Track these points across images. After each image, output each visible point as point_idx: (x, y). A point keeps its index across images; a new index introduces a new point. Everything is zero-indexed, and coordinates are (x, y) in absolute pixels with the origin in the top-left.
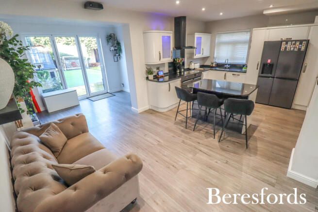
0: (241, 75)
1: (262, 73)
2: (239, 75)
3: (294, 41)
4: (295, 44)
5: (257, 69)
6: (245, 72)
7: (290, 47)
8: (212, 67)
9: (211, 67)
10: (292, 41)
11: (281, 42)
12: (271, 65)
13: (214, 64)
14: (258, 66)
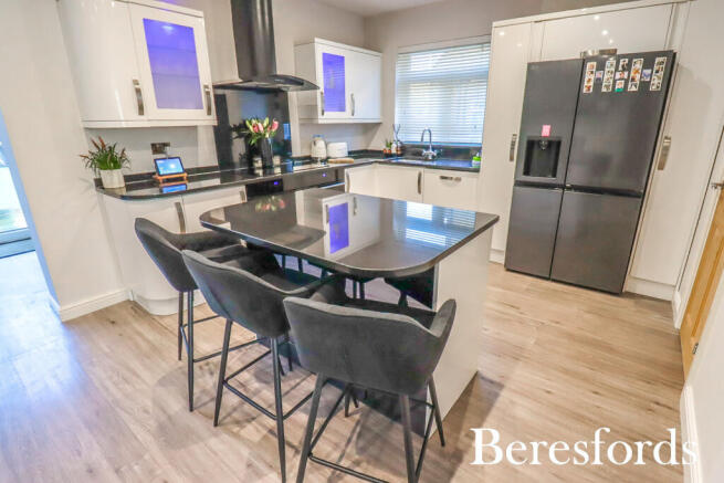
0: (463, 179)
1: (527, 172)
2: (458, 179)
3: (624, 56)
4: (628, 68)
5: (512, 159)
6: (477, 171)
7: (612, 79)
8: (389, 155)
9: (385, 157)
10: (619, 58)
11: (584, 61)
12: (554, 145)
13: (394, 146)
14: (512, 149)
